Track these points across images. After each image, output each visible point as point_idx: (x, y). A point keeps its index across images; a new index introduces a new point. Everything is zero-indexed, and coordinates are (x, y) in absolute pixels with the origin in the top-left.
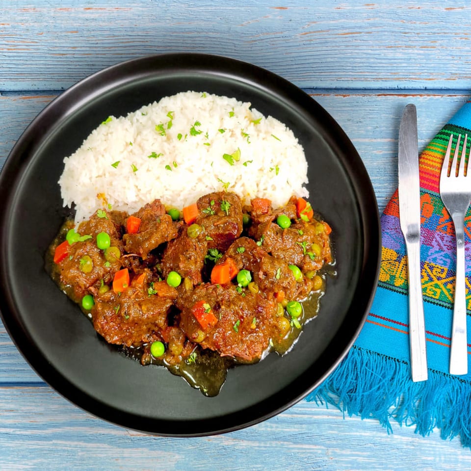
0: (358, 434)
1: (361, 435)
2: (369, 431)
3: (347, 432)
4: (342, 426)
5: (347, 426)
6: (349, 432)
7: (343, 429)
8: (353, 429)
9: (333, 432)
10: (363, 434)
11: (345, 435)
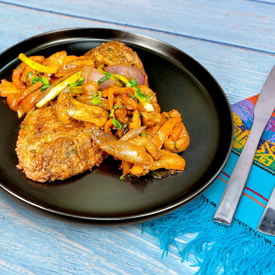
0: (133, 253)
1: (136, 255)
2: (146, 255)
3: (124, 247)
4: (122, 239)
5: (127, 242)
6: (125, 248)
7: (121, 242)
8: (131, 246)
9: (110, 241)
10: (139, 255)
11: (120, 249)
